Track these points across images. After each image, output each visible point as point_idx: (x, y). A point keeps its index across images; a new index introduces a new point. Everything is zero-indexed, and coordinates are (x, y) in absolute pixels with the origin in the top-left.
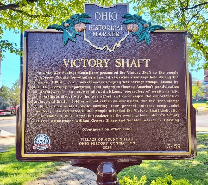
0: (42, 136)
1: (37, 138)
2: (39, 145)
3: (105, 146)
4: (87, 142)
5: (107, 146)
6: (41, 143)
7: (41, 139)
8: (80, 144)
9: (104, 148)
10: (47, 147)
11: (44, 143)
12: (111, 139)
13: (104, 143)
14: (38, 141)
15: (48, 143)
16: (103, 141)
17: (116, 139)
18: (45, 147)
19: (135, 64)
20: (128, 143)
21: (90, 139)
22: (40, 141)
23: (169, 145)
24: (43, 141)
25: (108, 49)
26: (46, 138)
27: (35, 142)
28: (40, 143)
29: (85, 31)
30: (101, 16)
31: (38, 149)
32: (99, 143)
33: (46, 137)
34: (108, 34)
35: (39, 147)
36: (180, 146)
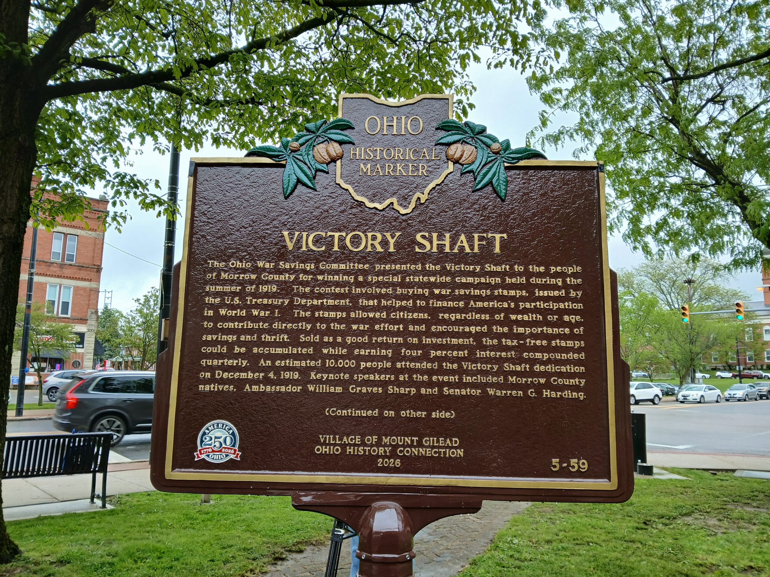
0: (220, 426)
1: (207, 431)
2: (210, 450)
3: (384, 457)
4: (335, 445)
5: (389, 458)
6: (217, 444)
7: (218, 434)
8: (318, 450)
9: (379, 465)
10: (232, 456)
11: (224, 446)
12: (398, 440)
13: (381, 450)
14: (208, 439)
15: (234, 446)
16: (379, 444)
17: (412, 441)
18: (227, 456)
19: (465, 244)
20: (445, 453)
21: (345, 438)
22: (213, 441)
23: (558, 460)
24: (221, 440)
25: (396, 206)
26: (231, 431)
27: (202, 441)
28: (213, 445)
29: (339, 162)
30: (382, 125)
31: (207, 459)
32: (367, 448)
33: (230, 429)
34: (398, 169)
35: (211, 454)
36: (586, 466)
